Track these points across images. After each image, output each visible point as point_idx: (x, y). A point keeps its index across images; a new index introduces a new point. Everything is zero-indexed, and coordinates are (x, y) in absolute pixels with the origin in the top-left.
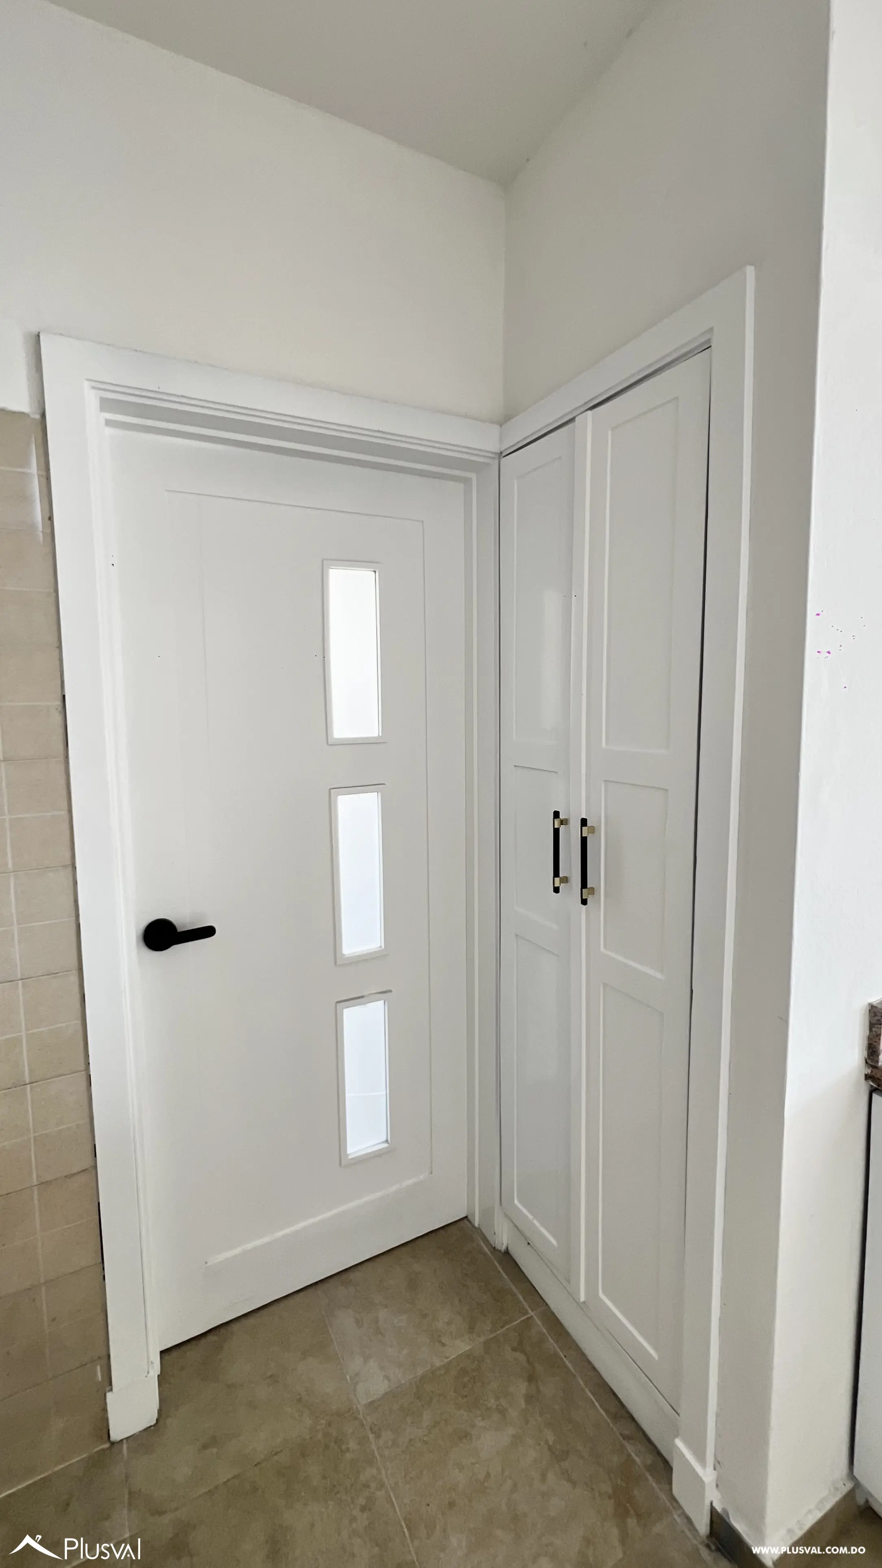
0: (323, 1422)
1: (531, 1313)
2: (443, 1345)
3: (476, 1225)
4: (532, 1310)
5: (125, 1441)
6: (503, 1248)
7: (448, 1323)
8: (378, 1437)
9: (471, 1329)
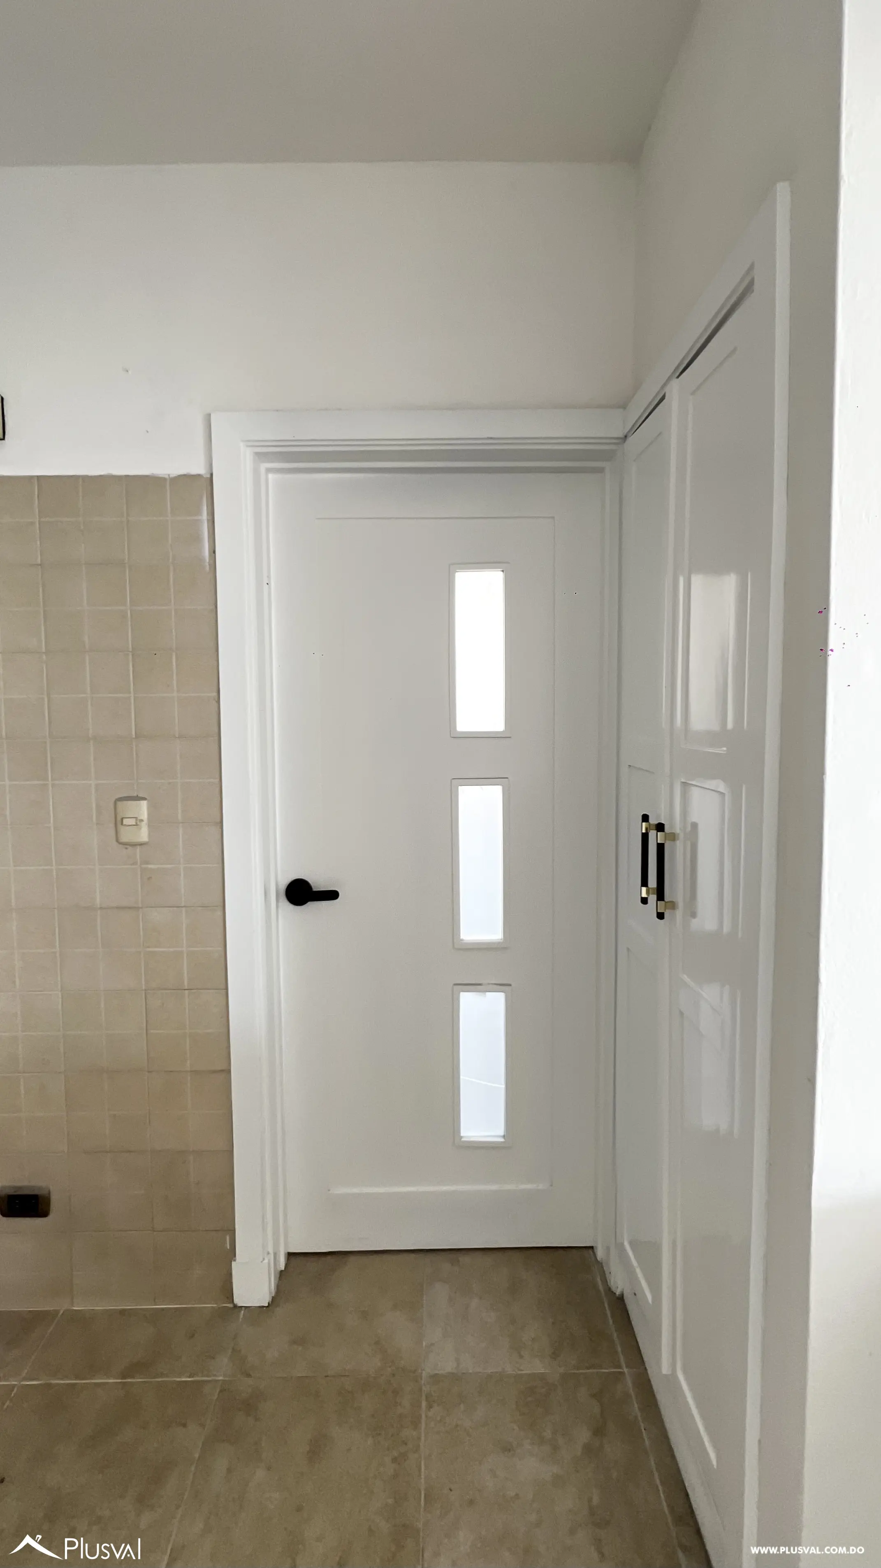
0: (389, 1369)
1: (626, 1370)
2: (521, 1357)
3: (599, 1258)
4: (627, 1367)
5: (243, 1308)
6: (618, 1293)
7: (533, 1340)
8: (430, 1407)
9: (555, 1355)
